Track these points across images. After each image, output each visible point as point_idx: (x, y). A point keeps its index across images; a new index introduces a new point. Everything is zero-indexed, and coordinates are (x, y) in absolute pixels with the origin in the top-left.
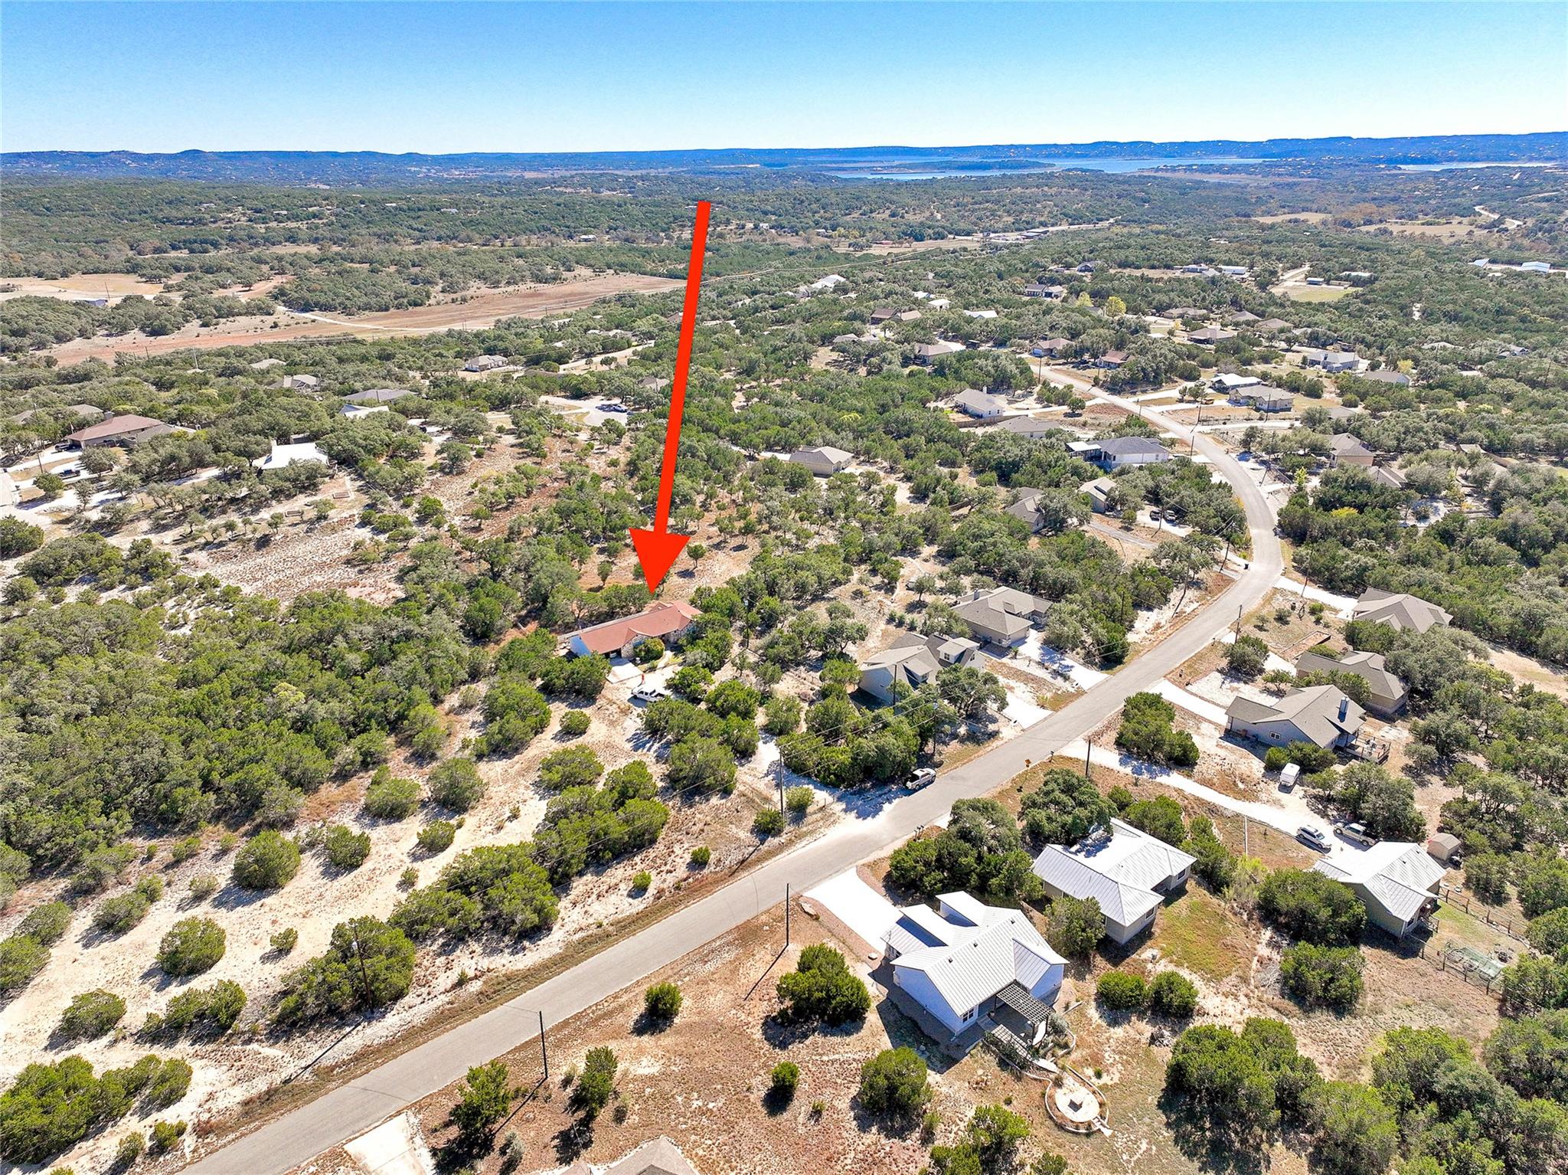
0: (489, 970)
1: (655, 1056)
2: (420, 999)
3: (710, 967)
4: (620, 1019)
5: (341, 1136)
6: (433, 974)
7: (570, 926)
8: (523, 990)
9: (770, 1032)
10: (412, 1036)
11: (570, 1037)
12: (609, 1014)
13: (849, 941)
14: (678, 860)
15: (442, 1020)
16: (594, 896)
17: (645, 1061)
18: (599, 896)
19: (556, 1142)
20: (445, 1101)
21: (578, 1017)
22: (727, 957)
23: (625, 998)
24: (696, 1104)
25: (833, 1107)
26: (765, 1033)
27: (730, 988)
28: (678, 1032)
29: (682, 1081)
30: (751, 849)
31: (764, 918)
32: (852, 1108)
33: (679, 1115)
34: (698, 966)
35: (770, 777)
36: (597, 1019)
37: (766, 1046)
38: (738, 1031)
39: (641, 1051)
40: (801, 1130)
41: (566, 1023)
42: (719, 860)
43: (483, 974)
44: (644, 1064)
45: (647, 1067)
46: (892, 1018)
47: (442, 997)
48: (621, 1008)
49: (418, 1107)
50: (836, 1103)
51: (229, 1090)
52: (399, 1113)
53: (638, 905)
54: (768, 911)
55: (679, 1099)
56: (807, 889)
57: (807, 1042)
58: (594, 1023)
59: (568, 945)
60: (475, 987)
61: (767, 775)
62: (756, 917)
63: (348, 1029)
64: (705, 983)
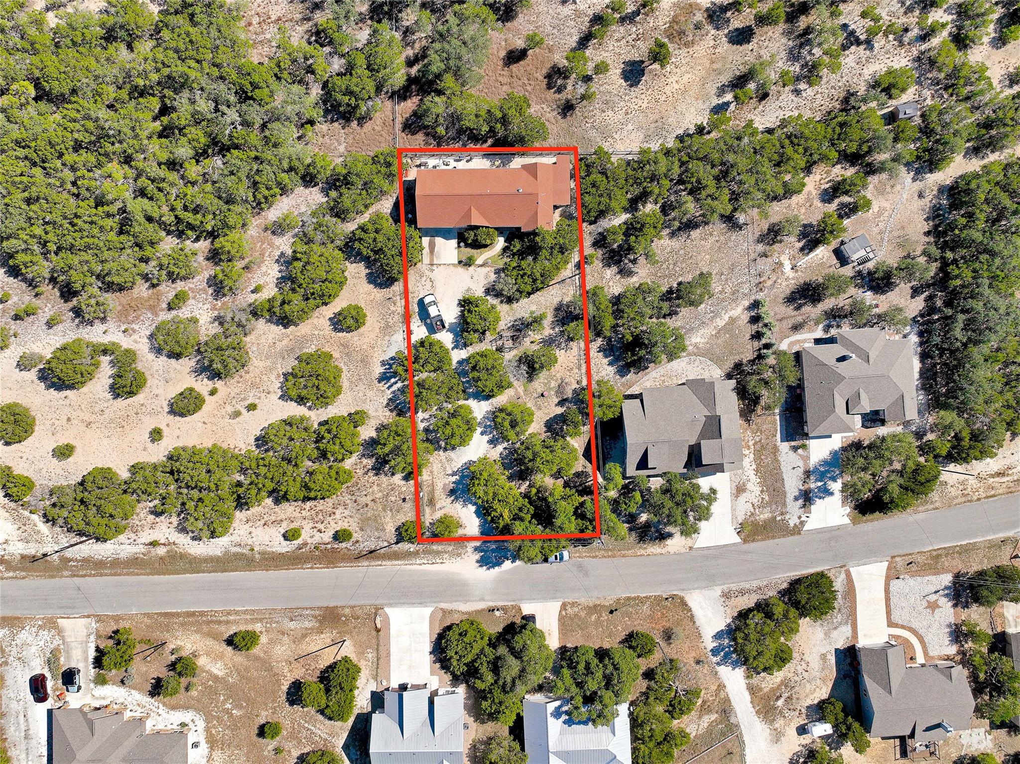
0: (174, 543)
1: (226, 665)
2: (129, 541)
3: (292, 625)
4: (222, 628)
5: (59, 612)
6: (142, 526)
7: (235, 538)
8: (185, 571)
9: (292, 690)
10: (116, 566)
11: (192, 624)
12: (219, 622)
13: (381, 662)
14: (332, 523)
15: (134, 564)
16: (263, 522)
17: (219, 664)
18: (265, 524)
19: (153, 681)
20: (113, 624)
21: (202, 614)
22: (307, 624)
23: (231, 618)
24: (228, 706)
25: (290, 751)
26: (289, 689)
27: (293, 646)
28: (247, 657)
29: (229, 687)
30: (386, 544)
31: (347, 611)
32: (298, 758)
33: (216, 706)
34: (286, 620)
35: (454, 479)
36: (212, 621)
37: (284, 697)
38: (276, 678)
39: (221, 657)
40: (266, 753)
41: (193, 614)
42: (357, 542)
43: (169, 544)
44: (218, 666)
45: (218, 669)
46: (359, 726)
47: (141, 546)
48: (227, 622)
49: (99, 619)
50: (292, 750)
51: (16, 543)
52: (88, 617)
53: (286, 547)
54: (353, 607)
55: (222, 698)
56: (390, 605)
57: (305, 709)
58: (209, 623)
59: (226, 553)
60: (161, 551)
61: (454, 474)
62: (343, 607)
63: (84, 538)
64: (283, 634)
